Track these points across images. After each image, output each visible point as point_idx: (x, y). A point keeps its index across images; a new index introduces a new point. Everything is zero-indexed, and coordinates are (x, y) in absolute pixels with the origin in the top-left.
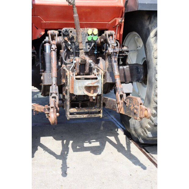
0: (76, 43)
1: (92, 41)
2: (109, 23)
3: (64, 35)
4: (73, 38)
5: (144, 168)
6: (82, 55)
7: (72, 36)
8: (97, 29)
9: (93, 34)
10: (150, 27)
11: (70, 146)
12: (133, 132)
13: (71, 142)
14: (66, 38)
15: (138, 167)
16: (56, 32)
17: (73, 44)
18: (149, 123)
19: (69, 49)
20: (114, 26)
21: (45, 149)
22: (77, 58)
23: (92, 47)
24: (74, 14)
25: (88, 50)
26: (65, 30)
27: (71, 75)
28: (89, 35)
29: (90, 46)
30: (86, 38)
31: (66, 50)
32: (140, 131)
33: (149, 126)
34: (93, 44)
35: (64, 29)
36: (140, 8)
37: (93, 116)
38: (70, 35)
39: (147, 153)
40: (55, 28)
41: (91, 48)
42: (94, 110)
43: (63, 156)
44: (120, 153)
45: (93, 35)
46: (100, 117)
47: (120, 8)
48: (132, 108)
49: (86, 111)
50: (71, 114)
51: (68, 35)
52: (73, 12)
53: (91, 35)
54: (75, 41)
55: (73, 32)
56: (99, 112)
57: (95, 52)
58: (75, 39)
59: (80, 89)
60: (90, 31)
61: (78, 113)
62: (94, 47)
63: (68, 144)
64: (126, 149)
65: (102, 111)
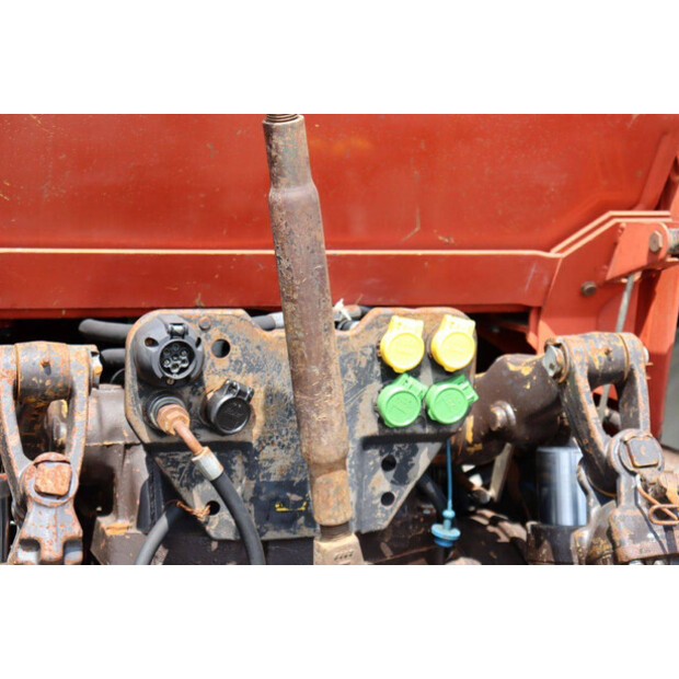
0: (268, 452)
1: (419, 430)
2: (552, 254)
4: (239, 406)
7: (232, 387)
8: (471, 316)
9: (434, 367)
14: (174, 418)
16: (78, 361)
17: (238, 467)
19: (200, 510)
20: (589, 285)
24: (272, 180)
25: (382, 518)
26: (161, 336)
28: (389, 375)
29: (400, 479)
30: (365, 408)
31: (162, 524)
34: (424, 458)
35: (156, 324)
38: (213, 382)
40: (55, 304)
41: (402, 494)
45: (427, 373)
51: (195, 382)
52: (272, 161)
53: (415, 373)
54: (254, 432)
55: (235, 351)
57: (437, 529)
58: (260, 417)
60: (402, 336)
62: (430, 487)
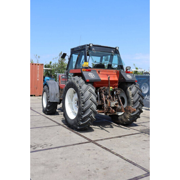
1: (111, 91)
2: (114, 85)
3: (104, 89)
5: (130, 130)
6: (110, 95)
7: (106, 89)
9: (111, 89)
10: (127, 86)
12: (120, 121)
13: (100, 126)
18: (129, 116)
22: (108, 96)
24: (109, 83)
26: (104, 87)
27: (109, 100)
32: (124, 120)
36: (126, 81)
43: (103, 129)
44: (119, 127)
47: (117, 81)
48: (128, 109)
56: (116, 113)
59: (113, 105)
60: (110, 88)
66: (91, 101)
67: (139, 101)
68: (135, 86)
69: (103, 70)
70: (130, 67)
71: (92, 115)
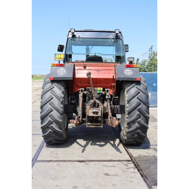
1: (100, 93)
2: (109, 85)
3: (87, 91)
4: (91, 92)
5: (121, 152)
6: (94, 99)
8: (103, 88)
11: (90, 143)
13: (91, 142)
14: (88, 92)
15: (118, 152)
16: (83, 89)
18: (125, 132)
20: (111, 87)
21: (78, 143)
22: (92, 100)
23: (100, 96)
24: (90, 81)
25: (98, 97)
27: (88, 107)
30: (97, 92)
31: (88, 97)
32: (123, 137)
33: (125, 134)
34: (100, 95)
35: (87, 88)
37: (98, 127)
39: (126, 148)
42: (98, 124)
43: (85, 147)
44: (113, 147)
46: (101, 127)
48: (112, 122)
49: (95, 124)
50: (88, 125)
51: (89, 90)
56: (101, 126)
57: (101, 98)
59: (91, 114)
60: (99, 89)
61: (91, 125)
63: (89, 142)
64: (116, 146)
65: (102, 125)
66: (50, 106)
67: (137, 109)
68: (136, 87)
69: (93, 64)
70: (134, 58)
71: (54, 125)
